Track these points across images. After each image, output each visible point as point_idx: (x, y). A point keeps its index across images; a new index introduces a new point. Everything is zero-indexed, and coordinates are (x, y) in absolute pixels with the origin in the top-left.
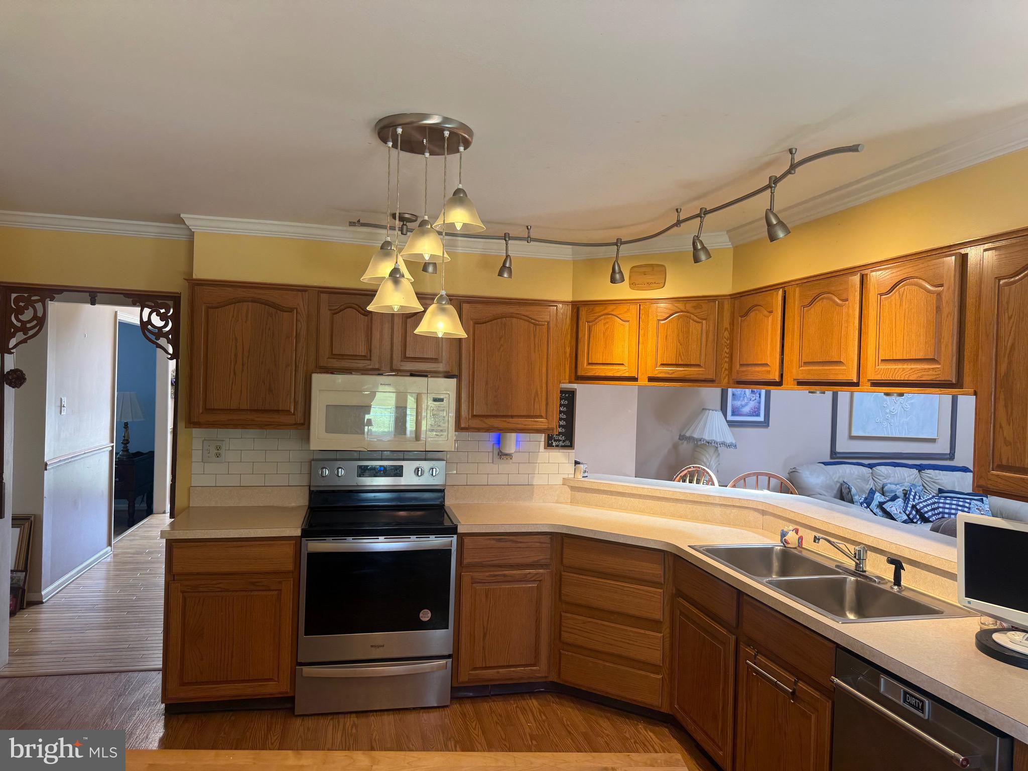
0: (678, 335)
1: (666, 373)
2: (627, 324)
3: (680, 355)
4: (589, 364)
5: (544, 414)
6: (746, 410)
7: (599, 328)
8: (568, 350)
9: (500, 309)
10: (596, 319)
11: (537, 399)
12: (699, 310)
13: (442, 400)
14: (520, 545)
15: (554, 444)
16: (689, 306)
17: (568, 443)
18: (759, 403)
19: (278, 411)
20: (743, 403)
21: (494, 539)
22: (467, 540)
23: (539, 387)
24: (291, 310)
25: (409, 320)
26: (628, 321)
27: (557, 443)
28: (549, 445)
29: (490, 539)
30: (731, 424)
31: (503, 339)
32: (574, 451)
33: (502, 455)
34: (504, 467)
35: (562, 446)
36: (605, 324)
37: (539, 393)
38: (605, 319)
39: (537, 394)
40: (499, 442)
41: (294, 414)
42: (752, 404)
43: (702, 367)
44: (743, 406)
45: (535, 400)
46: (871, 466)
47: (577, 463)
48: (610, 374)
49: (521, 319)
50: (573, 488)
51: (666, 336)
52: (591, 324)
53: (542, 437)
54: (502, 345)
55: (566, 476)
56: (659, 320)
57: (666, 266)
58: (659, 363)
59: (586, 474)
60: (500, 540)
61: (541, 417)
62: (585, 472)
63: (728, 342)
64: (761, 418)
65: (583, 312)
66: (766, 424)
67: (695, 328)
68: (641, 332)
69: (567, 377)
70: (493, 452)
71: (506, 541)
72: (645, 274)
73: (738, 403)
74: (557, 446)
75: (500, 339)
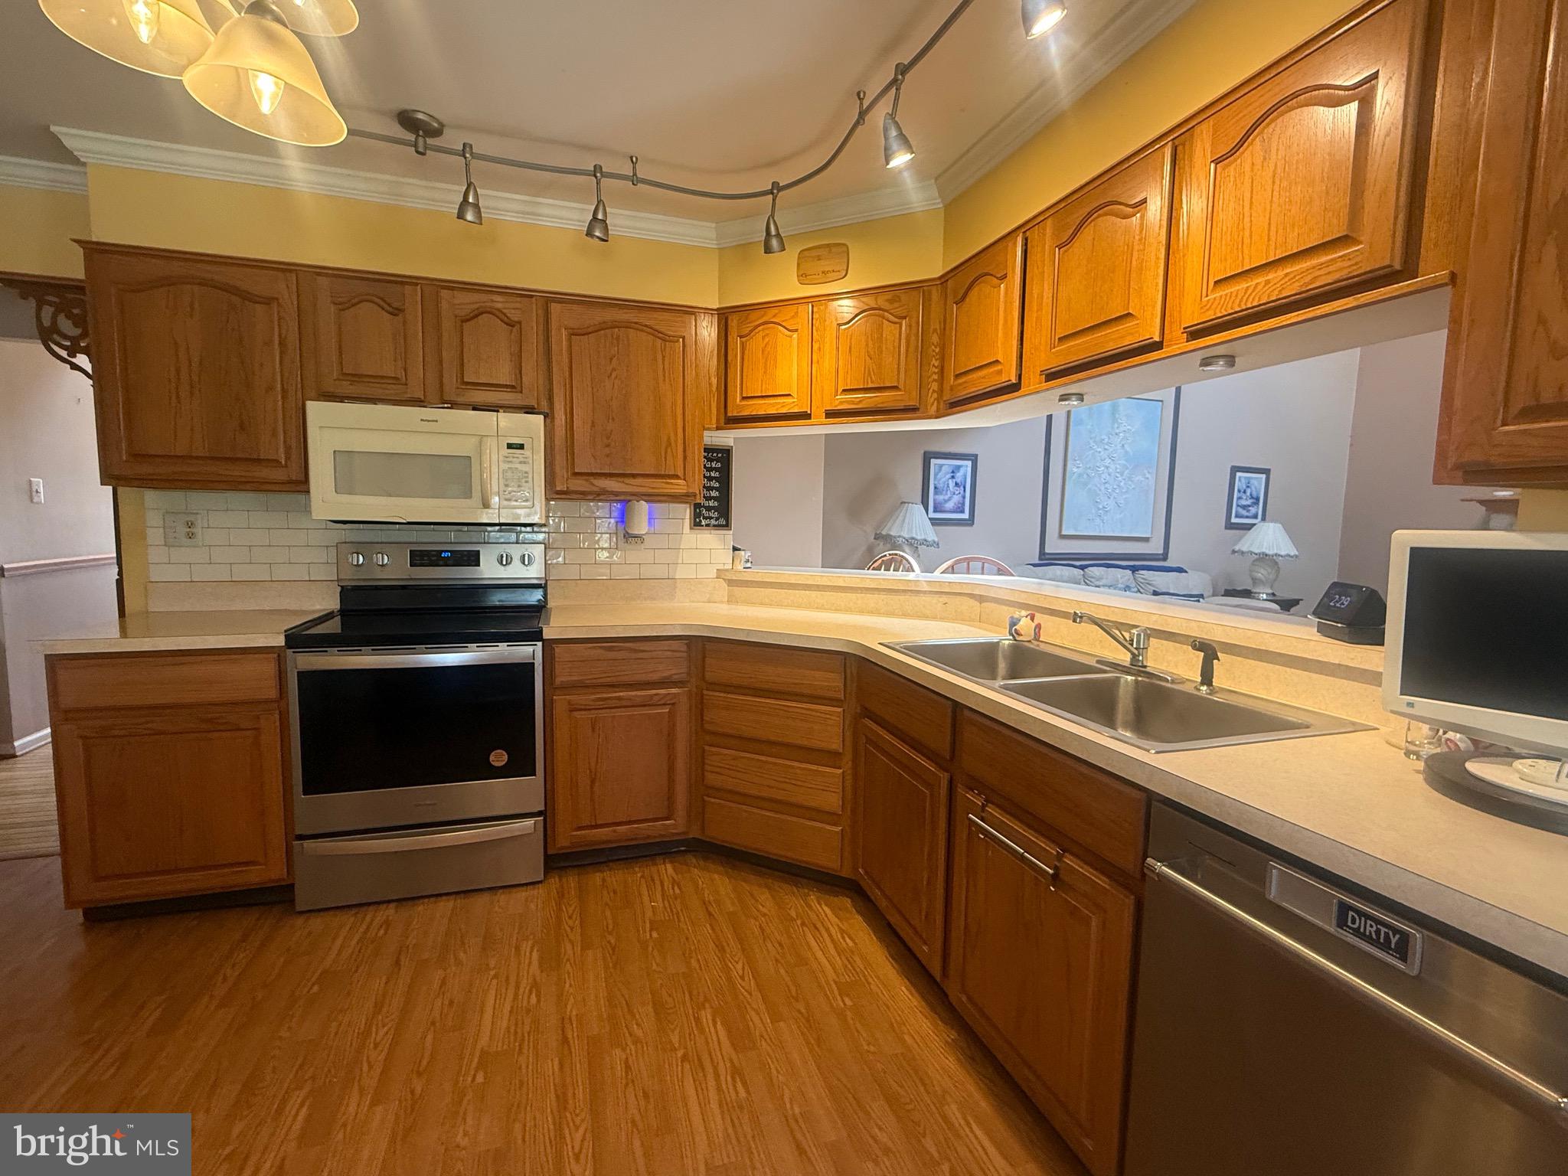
0: (867, 345)
1: (848, 402)
2: (795, 335)
3: (869, 374)
4: (744, 398)
5: (680, 473)
6: (950, 505)
7: (756, 343)
8: (714, 381)
9: (610, 315)
10: (751, 331)
11: (669, 450)
12: (896, 305)
13: (521, 447)
14: (640, 655)
15: (703, 523)
16: (882, 301)
17: (722, 521)
18: (964, 497)
19: (258, 461)
20: (946, 497)
21: (601, 647)
22: (559, 650)
23: (672, 435)
24: (268, 301)
25: (466, 326)
26: (796, 330)
27: (707, 522)
28: (696, 524)
29: (594, 647)
30: (935, 522)
31: (615, 359)
32: (731, 532)
33: (628, 537)
34: (635, 554)
35: (714, 526)
36: (763, 338)
37: (673, 441)
38: (763, 330)
39: (669, 444)
40: (623, 519)
41: (286, 466)
42: (956, 498)
43: (900, 390)
44: (946, 501)
45: (666, 453)
46: (1082, 568)
47: (735, 549)
48: (772, 411)
49: (642, 331)
50: (731, 583)
51: (850, 348)
52: (744, 339)
53: (686, 512)
54: (614, 370)
55: (721, 567)
56: (840, 325)
57: (848, 243)
58: (840, 390)
59: (749, 565)
60: (610, 649)
61: (677, 477)
62: (748, 561)
63: (937, 350)
64: (966, 516)
65: (733, 322)
66: (971, 522)
67: (890, 331)
68: (816, 346)
69: (714, 420)
70: (616, 533)
71: (620, 649)
72: (819, 260)
73: (941, 498)
74: (707, 525)
75: (611, 359)
